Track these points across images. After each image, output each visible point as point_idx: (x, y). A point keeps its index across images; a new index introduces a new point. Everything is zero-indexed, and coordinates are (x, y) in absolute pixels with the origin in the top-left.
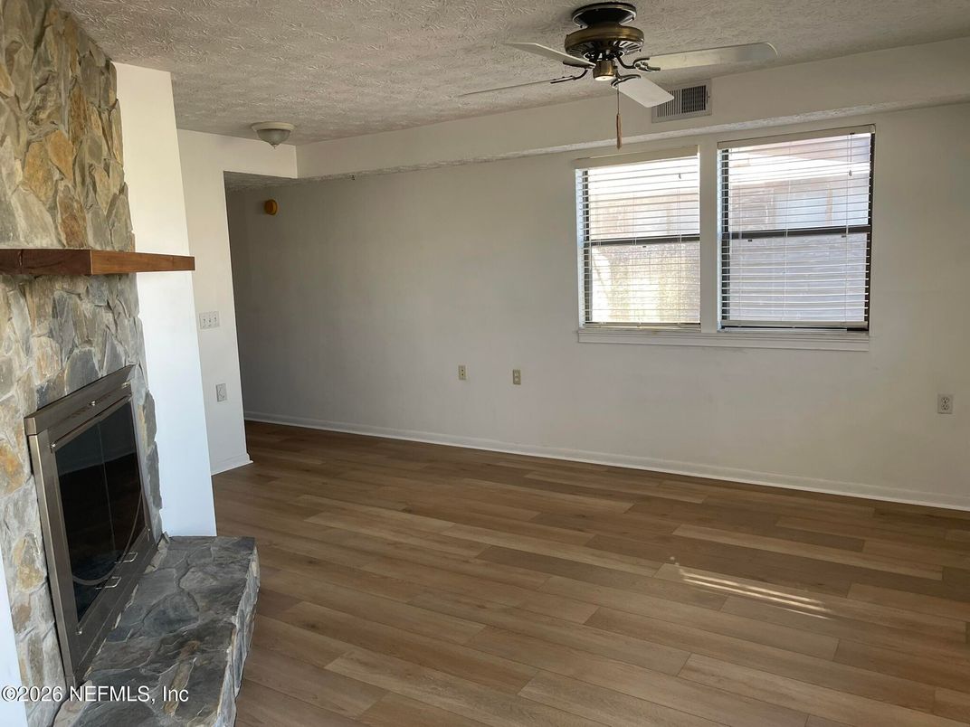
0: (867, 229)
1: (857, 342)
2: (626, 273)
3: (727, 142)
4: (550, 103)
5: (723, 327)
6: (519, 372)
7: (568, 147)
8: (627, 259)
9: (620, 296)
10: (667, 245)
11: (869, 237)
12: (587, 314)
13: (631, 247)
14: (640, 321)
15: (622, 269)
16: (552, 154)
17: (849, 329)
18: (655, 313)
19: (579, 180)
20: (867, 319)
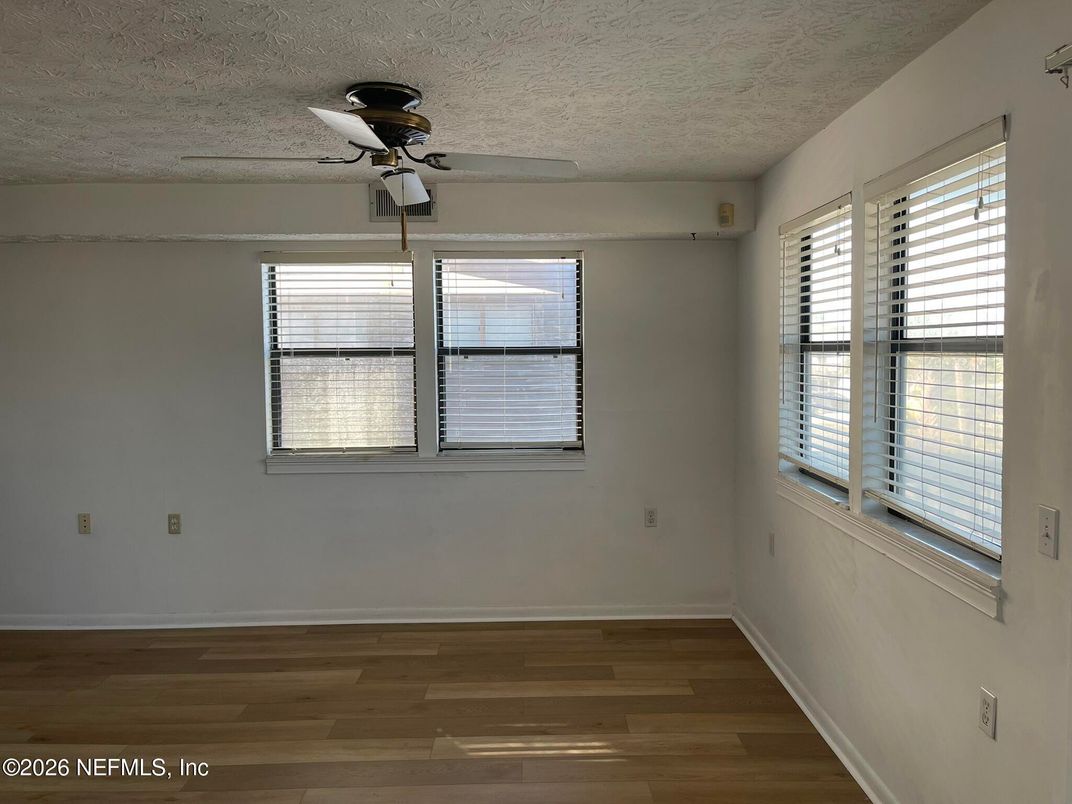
0: (577, 351)
1: (573, 462)
2: (325, 389)
3: (444, 252)
4: (241, 181)
5: (441, 450)
6: (177, 517)
7: (259, 237)
8: (325, 373)
9: (317, 416)
10: (374, 359)
11: (580, 359)
12: (276, 439)
13: (331, 360)
14: (344, 446)
15: (320, 385)
16: (232, 241)
17: (565, 449)
18: (360, 436)
19: (265, 277)
20: (580, 438)
